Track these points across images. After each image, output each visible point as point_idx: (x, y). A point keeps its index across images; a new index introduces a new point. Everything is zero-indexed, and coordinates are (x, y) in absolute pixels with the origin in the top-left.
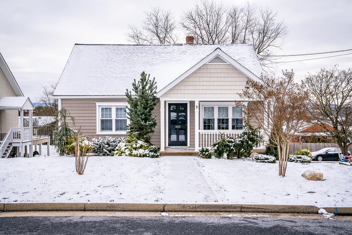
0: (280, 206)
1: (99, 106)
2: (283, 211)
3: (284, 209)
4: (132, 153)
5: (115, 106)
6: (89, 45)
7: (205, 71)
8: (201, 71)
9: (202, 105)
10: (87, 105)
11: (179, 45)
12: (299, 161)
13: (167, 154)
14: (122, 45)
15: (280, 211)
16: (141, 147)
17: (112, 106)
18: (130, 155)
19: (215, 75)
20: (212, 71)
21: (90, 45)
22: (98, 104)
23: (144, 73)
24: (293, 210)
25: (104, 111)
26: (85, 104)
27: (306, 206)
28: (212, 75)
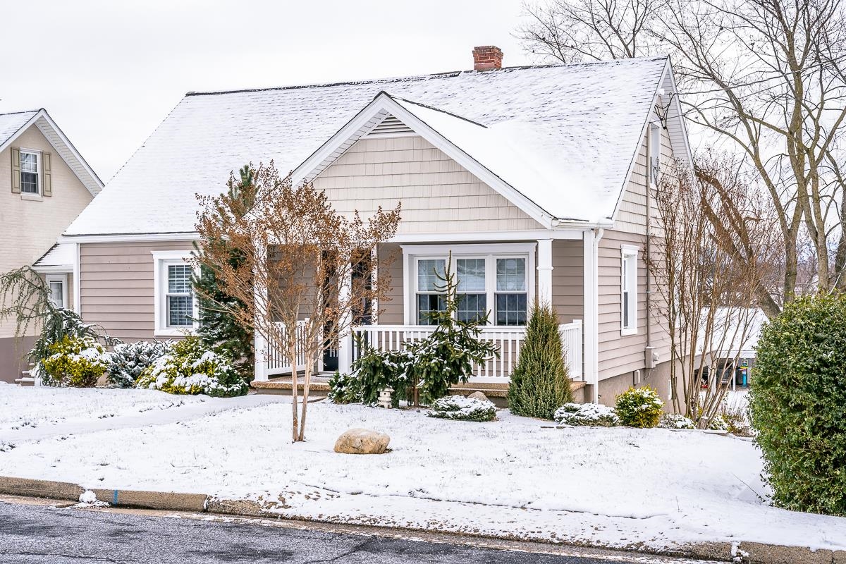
0: (12, 479)
1: (160, 260)
2: (16, 490)
3: (19, 487)
4: (173, 382)
6: (218, 93)
7: (360, 158)
8: (351, 159)
9: (411, 256)
10: (133, 259)
11: (448, 75)
13: (269, 389)
14: (298, 88)
15: (11, 491)
16: (205, 368)
18: (166, 387)
19: (387, 169)
20: (379, 158)
21: (222, 93)
22: (157, 255)
24: (34, 490)
25: (174, 273)
26: (131, 257)
27: (60, 484)
28: (378, 169)
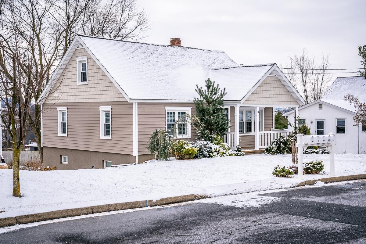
5: (178, 110)
10: (158, 110)
12: (326, 153)
17: (175, 110)
22: (167, 108)
23: (209, 80)
25: (169, 115)
